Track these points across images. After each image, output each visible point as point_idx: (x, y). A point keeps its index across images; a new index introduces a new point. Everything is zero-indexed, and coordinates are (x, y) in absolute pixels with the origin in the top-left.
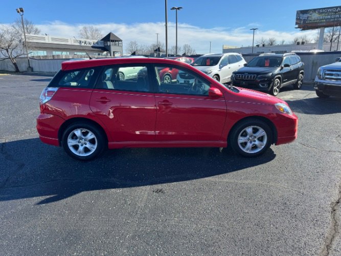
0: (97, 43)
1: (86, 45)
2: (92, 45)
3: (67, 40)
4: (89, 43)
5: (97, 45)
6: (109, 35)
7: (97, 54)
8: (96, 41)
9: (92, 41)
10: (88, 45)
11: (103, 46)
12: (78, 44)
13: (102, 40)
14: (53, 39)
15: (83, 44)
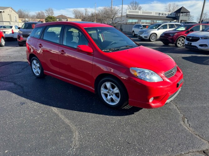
0: (171, 14)
1: (162, 16)
2: (167, 16)
3: (151, 13)
4: (165, 15)
5: (170, 16)
6: (181, 9)
7: (169, 21)
8: (170, 13)
9: (167, 13)
10: (164, 16)
11: (174, 16)
12: (158, 15)
13: (175, 12)
14: (143, 12)
15: (161, 15)
